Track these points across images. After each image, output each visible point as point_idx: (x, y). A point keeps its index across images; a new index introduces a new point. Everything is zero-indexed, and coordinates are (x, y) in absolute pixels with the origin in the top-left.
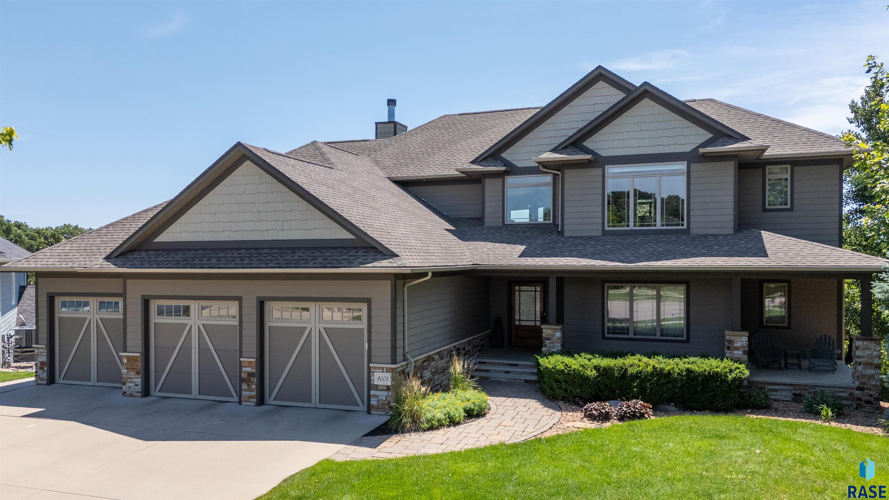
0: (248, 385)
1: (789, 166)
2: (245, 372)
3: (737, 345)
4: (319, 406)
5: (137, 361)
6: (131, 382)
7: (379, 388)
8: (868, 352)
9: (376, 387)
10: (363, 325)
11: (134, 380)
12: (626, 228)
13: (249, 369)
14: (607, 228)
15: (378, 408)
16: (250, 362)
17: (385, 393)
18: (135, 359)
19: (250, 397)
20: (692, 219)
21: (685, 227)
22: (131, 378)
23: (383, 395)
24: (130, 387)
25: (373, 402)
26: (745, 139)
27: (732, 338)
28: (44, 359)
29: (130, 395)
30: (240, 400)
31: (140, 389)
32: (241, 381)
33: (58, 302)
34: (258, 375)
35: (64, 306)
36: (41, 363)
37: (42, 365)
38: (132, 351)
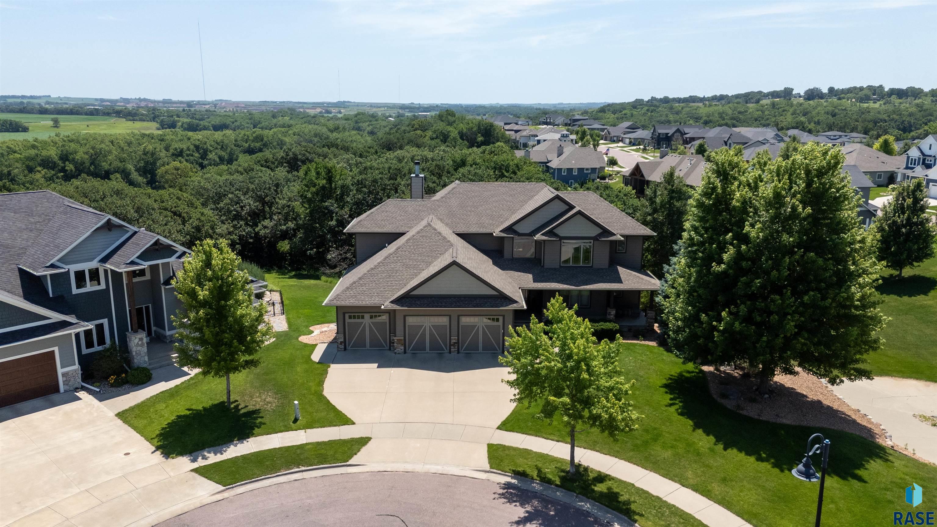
0: (454, 346)
2: (453, 342)
4: (482, 352)
5: (402, 340)
10: (500, 324)
11: (400, 348)
12: (569, 265)
13: (455, 341)
16: (455, 339)
19: (455, 351)
20: (594, 262)
21: (591, 265)
22: (398, 347)
24: (398, 350)
26: (614, 235)
28: (342, 340)
29: (399, 353)
30: (450, 352)
31: (403, 351)
32: (450, 345)
33: (347, 316)
34: (458, 343)
35: (350, 317)
36: (341, 342)
37: (341, 343)
38: (399, 336)
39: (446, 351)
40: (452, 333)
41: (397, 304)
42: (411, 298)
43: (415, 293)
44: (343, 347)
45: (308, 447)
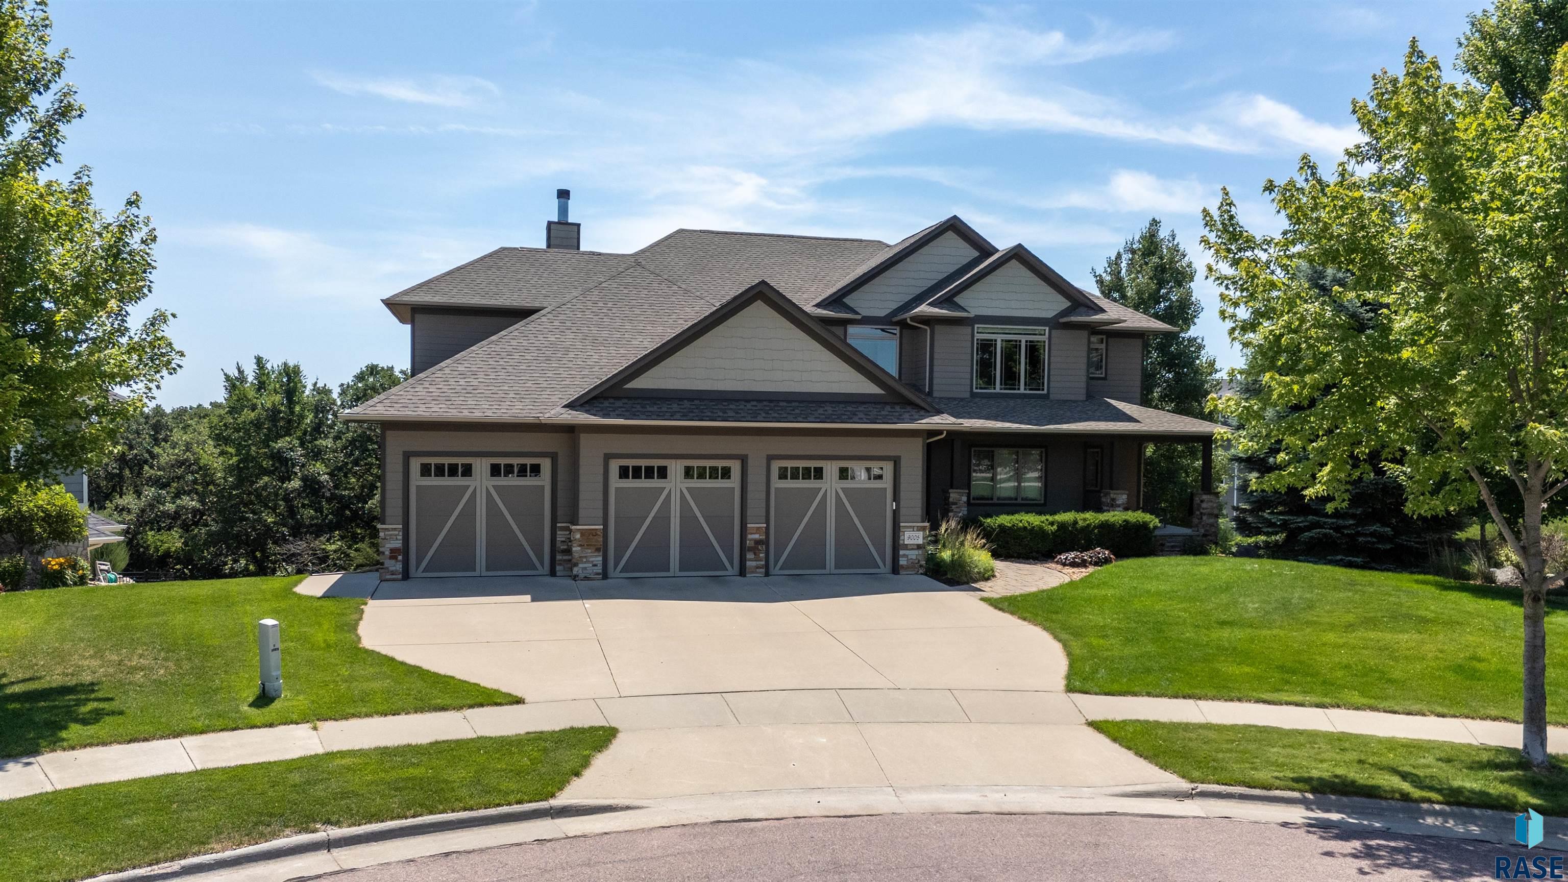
0: (755, 554)
1: (1104, 337)
2: (751, 540)
3: (1119, 502)
4: (834, 571)
5: (597, 535)
6: (587, 562)
7: (909, 547)
8: (1210, 504)
9: (906, 547)
10: (887, 484)
11: (591, 559)
12: (992, 391)
13: (757, 536)
14: (975, 390)
15: (907, 568)
16: (758, 528)
17: (916, 552)
18: (593, 533)
19: (758, 567)
20: (1052, 385)
21: (1045, 392)
22: (586, 557)
23: (913, 554)
24: (585, 568)
25: (903, 562)
26: (1102, 311)
27: (1115, 496)
28: (398, 544)
29: (586, 578)
30: (742, 572)
31: (599, 569)
32: (743, 549)
33: (415, 465)
34: (766, 542)
35: (425, 470)
36: (392, 551)
37: (394, 553)
38: (588, 524)
39: (730, 571)
40: (749, 512)
41: (587, 412)
42: (629, 398)
43: (641, 383)
44: (399, 567)
45: (338, 762)
